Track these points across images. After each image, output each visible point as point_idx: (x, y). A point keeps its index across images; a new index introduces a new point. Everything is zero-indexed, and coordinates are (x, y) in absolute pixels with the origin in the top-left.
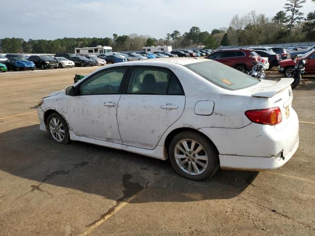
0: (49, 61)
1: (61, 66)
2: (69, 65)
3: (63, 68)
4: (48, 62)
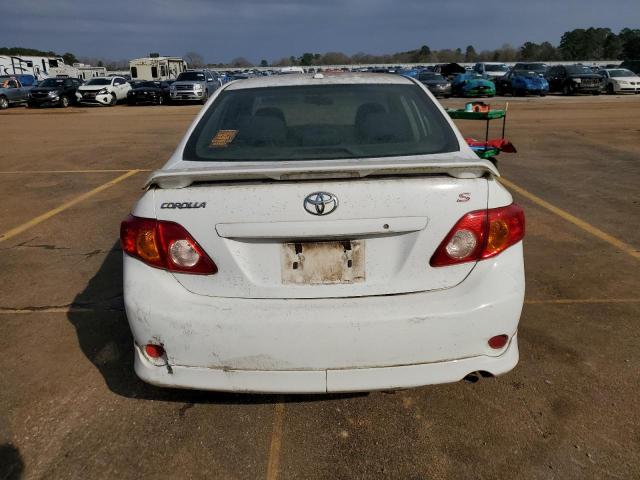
0: (581, 78)
1: (610, 89)
2: (632, 86)
3: (614, 93)
4: (579, 81)
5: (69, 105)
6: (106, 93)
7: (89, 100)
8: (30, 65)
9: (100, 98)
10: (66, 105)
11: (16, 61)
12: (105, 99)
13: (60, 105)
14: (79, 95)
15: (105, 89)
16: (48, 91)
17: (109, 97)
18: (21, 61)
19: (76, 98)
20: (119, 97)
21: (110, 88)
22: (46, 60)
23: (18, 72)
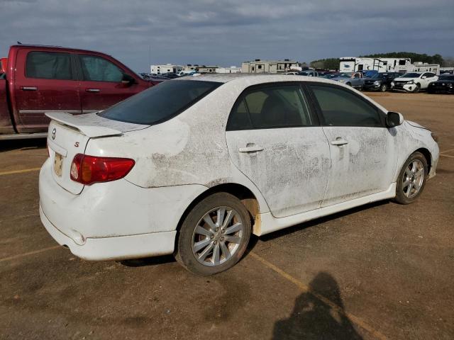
5: (386, 91)
6: (412, 83)
7: (399, 88)
8: (385, 64)
9: (406, 87)
10: (384, 90)
11: (377, 61)
12: (410, 88)
13: (380, 90)
14: (393, 84)
15: (412, 81)
16: (375, 81)
17: (414, 86)
18: (380, 61)
19: (391, 86)
20: (422, 86)
21: (417, 80)
22: (398, 60)
23: (376, 69)
